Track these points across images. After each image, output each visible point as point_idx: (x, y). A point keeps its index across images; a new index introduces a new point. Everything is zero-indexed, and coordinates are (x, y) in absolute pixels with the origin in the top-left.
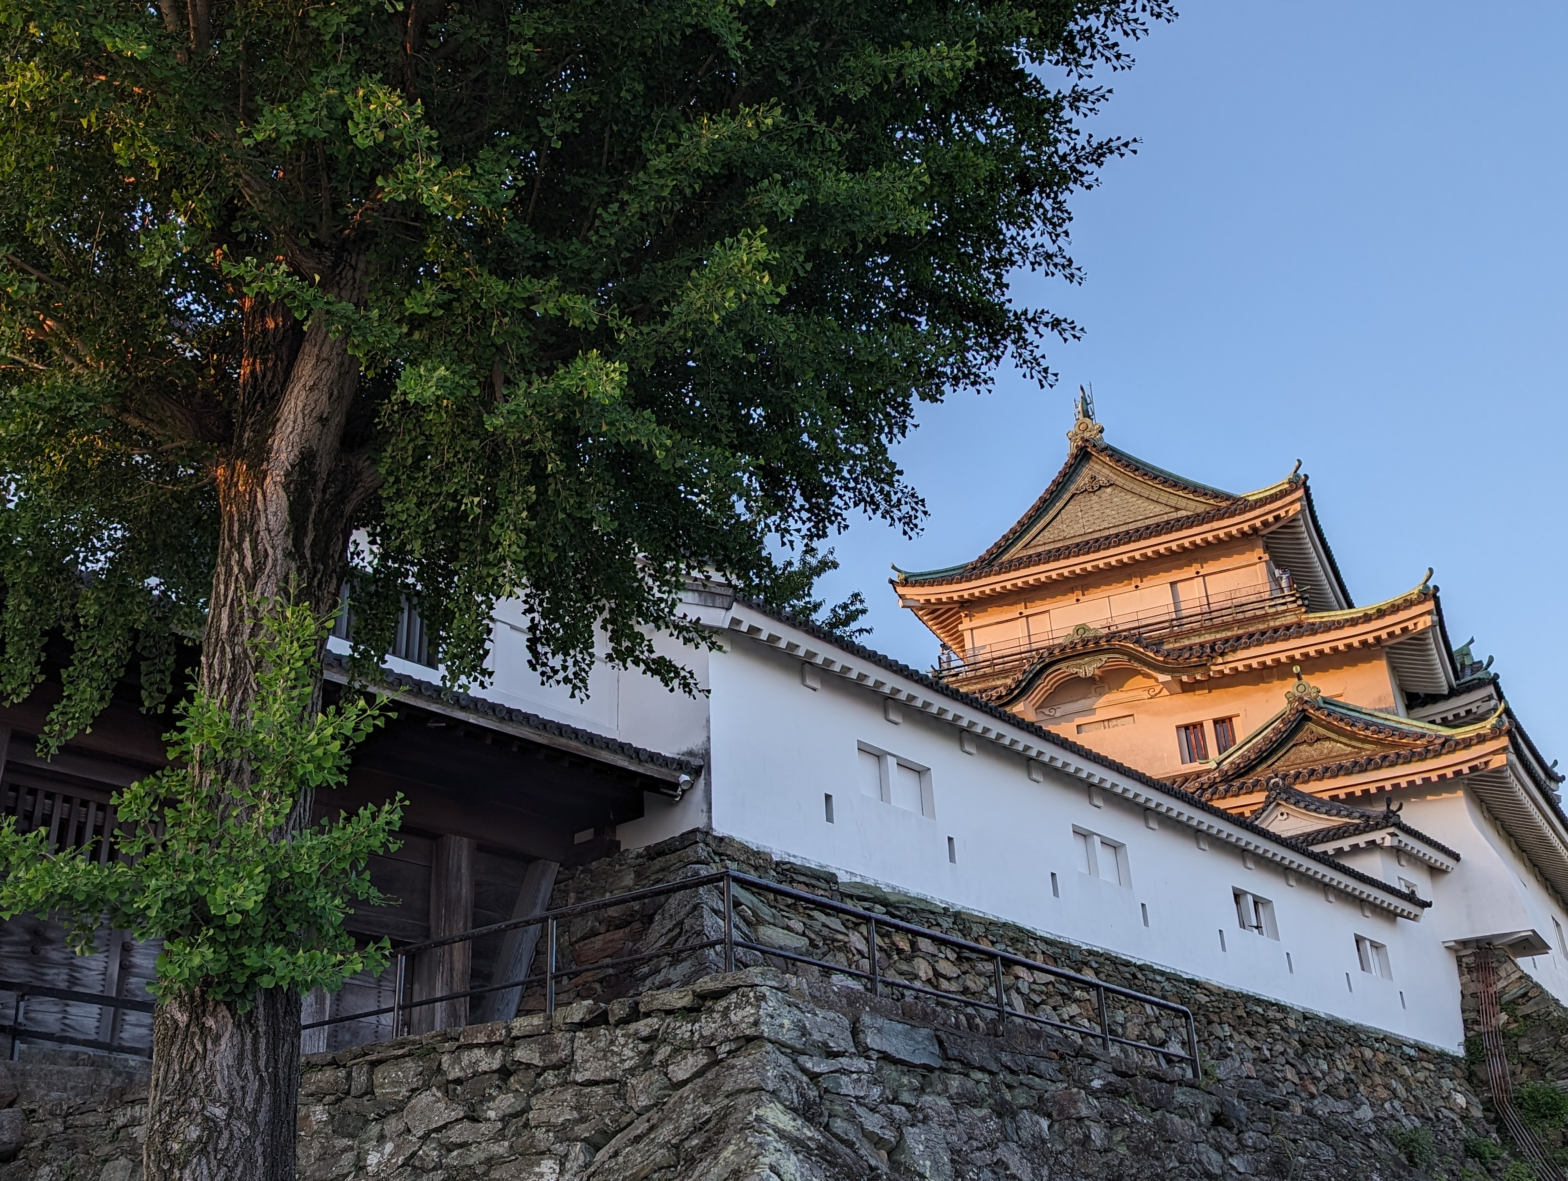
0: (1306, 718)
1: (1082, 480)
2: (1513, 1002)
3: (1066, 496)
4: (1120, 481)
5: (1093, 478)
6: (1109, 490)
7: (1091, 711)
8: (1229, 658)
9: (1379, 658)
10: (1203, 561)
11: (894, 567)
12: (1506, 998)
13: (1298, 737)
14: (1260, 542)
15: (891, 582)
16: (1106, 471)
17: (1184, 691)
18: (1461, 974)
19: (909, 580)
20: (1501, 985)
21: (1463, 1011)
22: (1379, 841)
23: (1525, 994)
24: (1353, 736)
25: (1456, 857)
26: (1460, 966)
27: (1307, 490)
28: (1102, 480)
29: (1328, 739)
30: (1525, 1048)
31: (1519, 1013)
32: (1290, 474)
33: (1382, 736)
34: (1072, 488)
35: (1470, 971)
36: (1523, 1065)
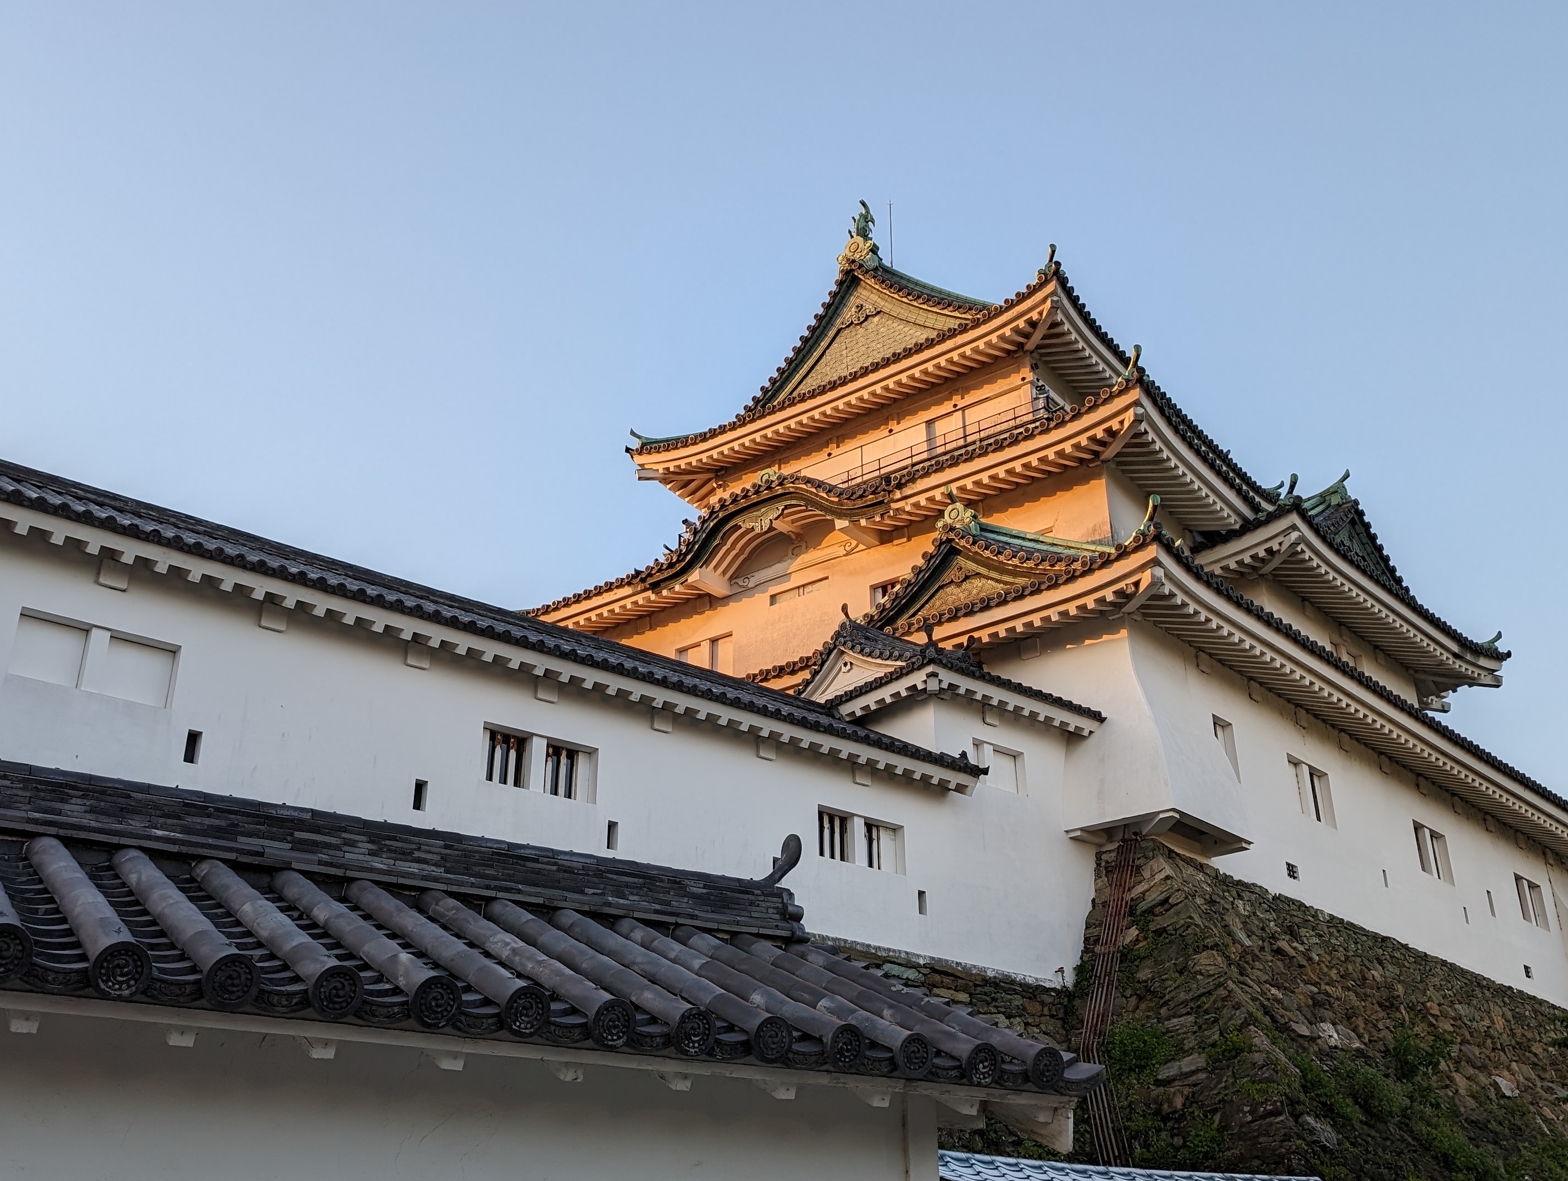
0: (953, 552)
1: (849, 313)
2: (1150, 911)
3: (831, 334)
4: (886, 306)
5: (860, 307)
6: (876, 319)
7: (786, 576)
8: (908, 491)
9: (1095, 475)
10: (965, 391)
11: (633, 433)
12: (1143, 906)
13: (945, 578)
14: (1028, 361)
15: (628, 450)
16: (874, 297)
17: (882, 542)
18: (1098, 876)
19: (648, 446)
20: (1140, 889)
21: (1088, 926)
22: (920, 687)
23: (1166, 900)
24: (1001, 569)
25: (1097, 717)
26: (1098, 865)
27: (1063, 282)
28: (869, 308)
29: (978, 575)
30: (1144, 974)
31: (1152, 927)
32: (1042, 263)
33: (1030, 564)
34: (838, 323)
35: (1109, 872)
36: (1140, 998)
